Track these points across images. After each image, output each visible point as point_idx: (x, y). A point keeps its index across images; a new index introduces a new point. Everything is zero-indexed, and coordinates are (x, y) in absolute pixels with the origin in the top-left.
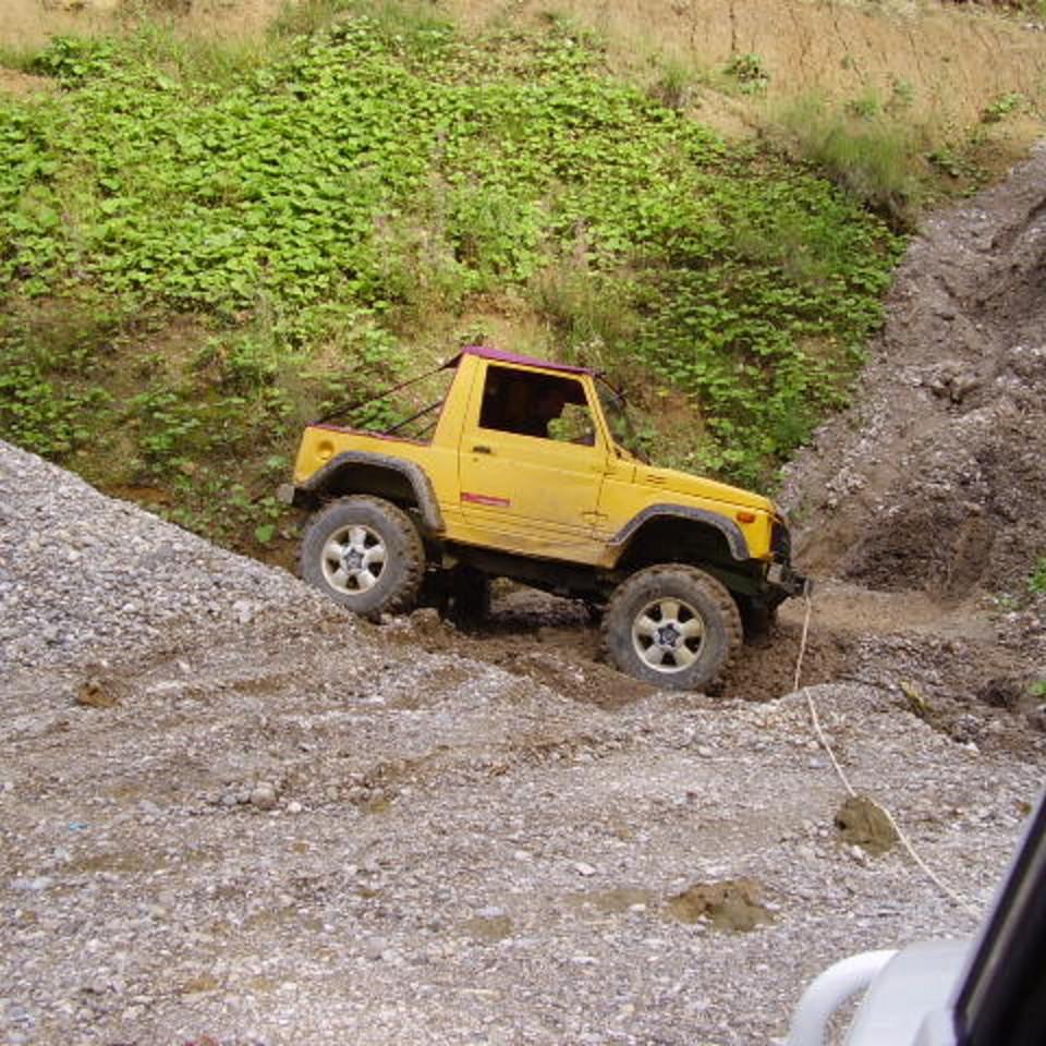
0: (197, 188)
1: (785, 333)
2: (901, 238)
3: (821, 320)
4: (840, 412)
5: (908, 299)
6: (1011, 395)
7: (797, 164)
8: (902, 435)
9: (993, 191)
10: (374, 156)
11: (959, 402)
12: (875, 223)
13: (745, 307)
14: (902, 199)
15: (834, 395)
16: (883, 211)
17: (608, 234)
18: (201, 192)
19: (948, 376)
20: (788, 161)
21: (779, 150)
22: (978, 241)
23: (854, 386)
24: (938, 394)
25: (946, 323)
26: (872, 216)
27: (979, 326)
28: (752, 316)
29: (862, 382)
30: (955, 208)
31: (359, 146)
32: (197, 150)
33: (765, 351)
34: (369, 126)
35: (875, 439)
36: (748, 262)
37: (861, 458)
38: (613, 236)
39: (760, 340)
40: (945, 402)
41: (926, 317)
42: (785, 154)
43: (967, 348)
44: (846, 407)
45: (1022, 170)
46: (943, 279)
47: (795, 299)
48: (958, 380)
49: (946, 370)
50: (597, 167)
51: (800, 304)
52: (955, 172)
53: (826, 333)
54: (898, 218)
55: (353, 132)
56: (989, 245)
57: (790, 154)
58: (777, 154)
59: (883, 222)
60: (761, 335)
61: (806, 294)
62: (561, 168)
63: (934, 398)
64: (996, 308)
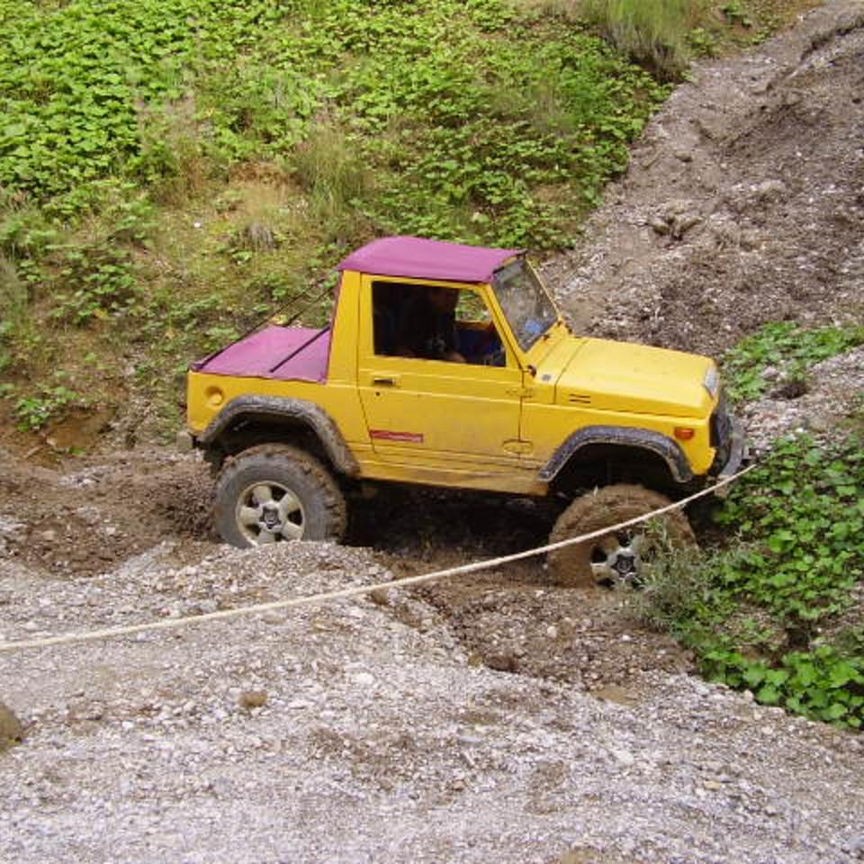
0: (21, 84)
1: (519, 182)
2: (665, 86)
3: (557, 168)
4: (563, 252)
5: (653, 144)
6: (712, 231)
7: (574, 24)
8: (615, 273)
9: (780, 37)
10: (186, 44)
11: (680, 238)
12: (639, 74)
13: (488, 159)
14: (666, 51)
15: (554, 238)
16: (647, 63)
17: (376, 100)
18: (24, 87)
19: (671, 215)
20: (568, 23)
21: (558, 13)
22: (755, 84)
23: (582, 228)
24: (660, 232)
25: (684, 164)
26: (637, 68)
27: (724, 165)
28: (495, 168)
29: (592, 224)
30: (742, 55)
31: (173, 35)
32: (28, 50)
33: (496, 200)
34: (185, 17)
35: (587, 278)
36: (501, 118)
37: (569, 297)
38: (381, 102)
39: (493, 189)
40: (667, 240)
41: (667, 160)
42: (564, 15)
43: (703, 187)
44: (571, 248)
45: (811, 16)
46: (698, 123)
47: (534, 150)
48: (679, 218)
49: (670, 209)
50: (386, 39)
51: (539, 154)
52: (747, 21)
53: (564, 180)
54: (661, 69)
55: (170, 24)
56: (763, 88)
57: (568, 15)
58: (557, 17)
59: (645, 73)
60: (495, 185)
61: (548, 144)
62: (352, 42)
63: (655, 236)
64: (743, 147)
